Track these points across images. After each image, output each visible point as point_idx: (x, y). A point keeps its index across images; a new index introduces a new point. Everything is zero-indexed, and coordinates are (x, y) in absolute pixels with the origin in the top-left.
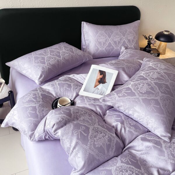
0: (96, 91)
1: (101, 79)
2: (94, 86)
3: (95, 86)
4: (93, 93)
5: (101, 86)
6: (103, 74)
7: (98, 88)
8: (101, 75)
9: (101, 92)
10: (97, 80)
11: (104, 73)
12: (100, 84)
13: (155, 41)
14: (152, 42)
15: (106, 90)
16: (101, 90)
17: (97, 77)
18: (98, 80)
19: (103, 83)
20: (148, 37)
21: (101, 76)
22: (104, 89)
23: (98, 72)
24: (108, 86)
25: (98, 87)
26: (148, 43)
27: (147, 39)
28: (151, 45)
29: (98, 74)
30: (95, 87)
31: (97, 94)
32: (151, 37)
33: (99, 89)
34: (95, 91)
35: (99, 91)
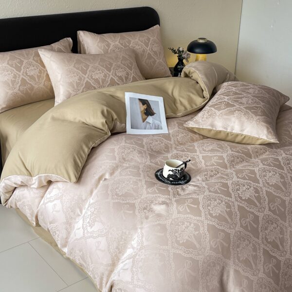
0: (148, 126)
1: (146, 109)
3: (144, 120)
4: (145, 129)
5: (150, 119)
6: (146, 104)
7: (147, 122)
8: (143, 104)
9: (155, 126)
10: (141, 112)
11: (147, 102)
12: (148, 116)
13: (188, 54)
14: (183, 56)
15: (159, 122)
16: (153, 124)
18: (143, 112)
19: (151, 115)
20: (176, 50)
21: (145, 107)
22: (157, 122)
24: (160, 118)
26: (179, 59)
27: (176, 53)
28: (184, 61)
29: (140, 105)
30: (144, 122)
31: (151, 129)
32: (181, 49)
33: (150, 123)
34: (146, 125)
35: (151, 125)
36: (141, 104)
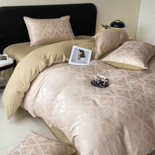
2: (77, 58)
3: (79, 59)
6: (82, 52)
8: (81, 52)
9: (84, 62)
10: (79, 55)
12: (82, 57)
13: (110, 28)
15: (86, 61)
17: (79, 53)
21: (81, 53)
23: (78, 50)
25: (80, 59)
27: (104, 27)
32: (107, 25)
33: (81, 61)
36: (80, 52)
